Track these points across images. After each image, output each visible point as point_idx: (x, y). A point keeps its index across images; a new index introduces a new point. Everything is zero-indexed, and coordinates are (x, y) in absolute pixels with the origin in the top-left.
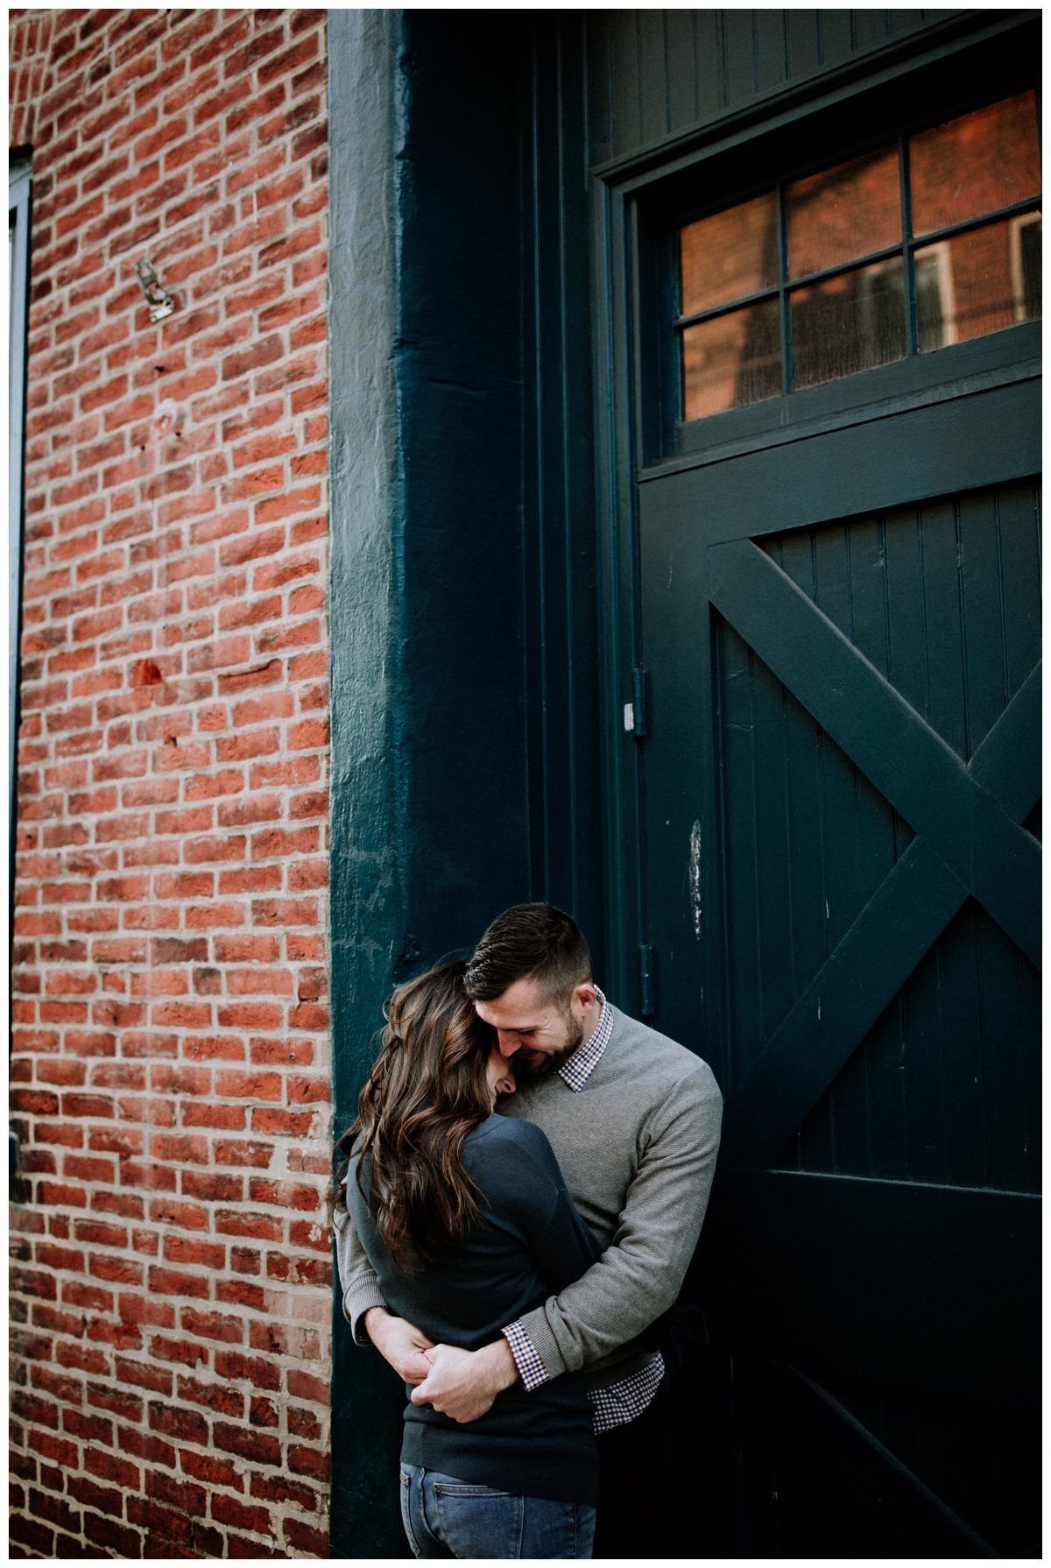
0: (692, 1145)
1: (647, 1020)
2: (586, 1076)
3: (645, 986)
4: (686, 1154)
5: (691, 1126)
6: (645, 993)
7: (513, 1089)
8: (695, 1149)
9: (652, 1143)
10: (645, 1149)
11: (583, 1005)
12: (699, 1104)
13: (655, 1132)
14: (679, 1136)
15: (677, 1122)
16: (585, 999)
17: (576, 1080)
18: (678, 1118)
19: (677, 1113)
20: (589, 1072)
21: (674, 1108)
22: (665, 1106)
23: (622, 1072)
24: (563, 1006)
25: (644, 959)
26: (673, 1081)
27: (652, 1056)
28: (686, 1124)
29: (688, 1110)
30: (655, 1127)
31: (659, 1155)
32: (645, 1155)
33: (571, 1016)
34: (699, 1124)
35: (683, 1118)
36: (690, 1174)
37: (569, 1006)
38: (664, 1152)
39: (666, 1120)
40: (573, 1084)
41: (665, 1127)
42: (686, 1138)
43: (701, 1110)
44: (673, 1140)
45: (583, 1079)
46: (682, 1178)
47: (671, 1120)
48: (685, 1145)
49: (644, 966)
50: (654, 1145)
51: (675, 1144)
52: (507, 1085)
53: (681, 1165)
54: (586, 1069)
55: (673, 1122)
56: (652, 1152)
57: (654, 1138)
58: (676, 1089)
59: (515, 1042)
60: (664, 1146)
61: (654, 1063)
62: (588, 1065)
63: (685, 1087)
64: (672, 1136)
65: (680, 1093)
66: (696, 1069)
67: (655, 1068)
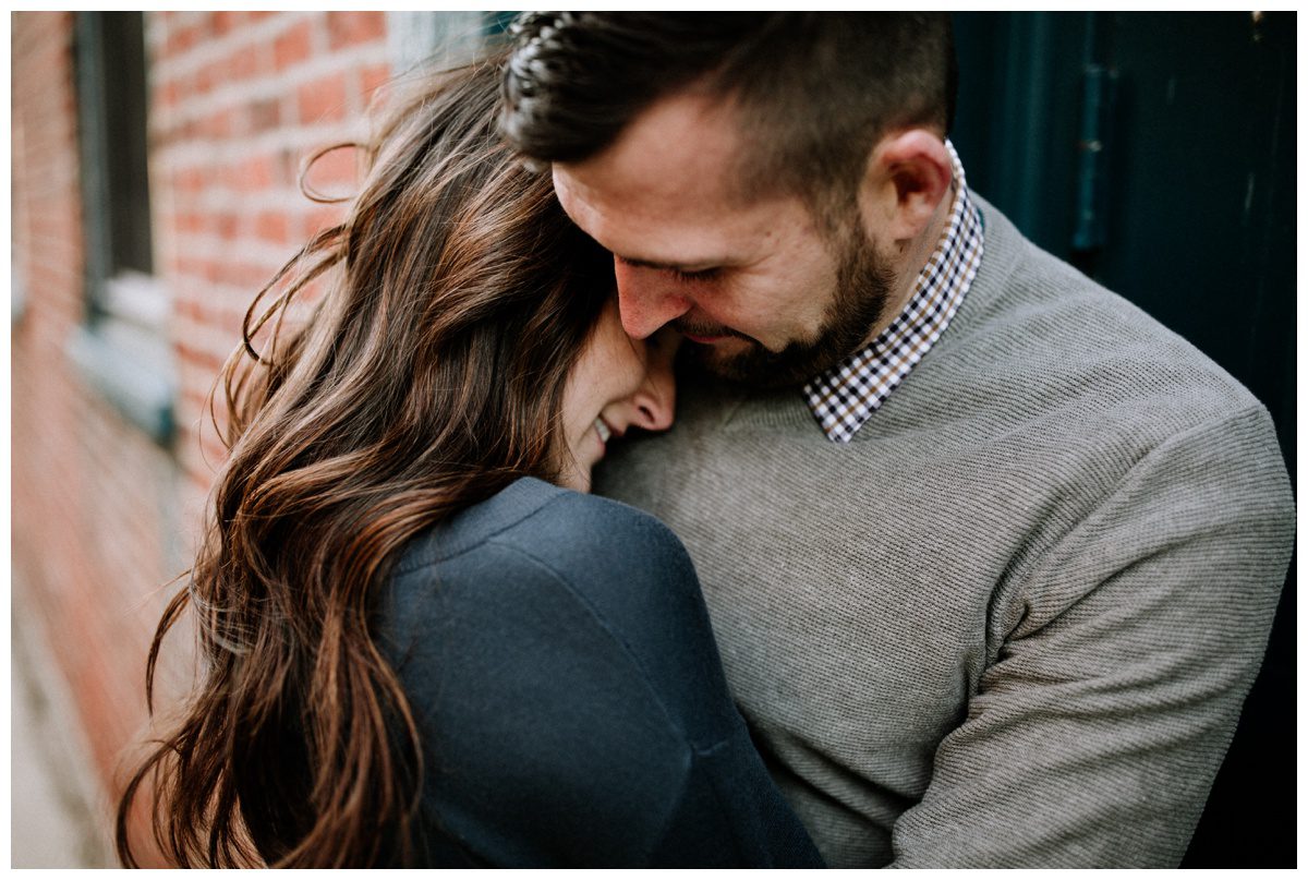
0: (1167, 660)
1: (1086, 262)
2: (873, 400)
3: (1088, 176)
4: (1141, 685)
5: (1175, 598)
6: (1087, 192)
7: (663, 418)
8: (1173, 676)
9: (1027, 627)
10: (1007, 639)
11: (903, 199)
12: (1218, 532)
13: (1046, 597)
14: (1127, 625)
15: (1126, 581)
16: (911, 180)
17: (842, 410)
18: (1131, 567)
19: (1133, 551)
20: (884, 390)
21: (1124, 531)
22: (1094, 518)
23: (983, 398)
24: (832, 199)
25: (1093, 100)
26: (1140, 442)
27: (1084, 360)
28: (1156, 593)
29: (1170, 548)
30: (1048, 583)
31: (1046, 668)
32: (1003, 655)
33: (859, 235)
34: (1205, 596)
35: (1152, 568)
36: (1139, 754)
37: (852, 201)
38: (1062, 666)
39: (1089, 567)
40: (831, 420)
41: (1081, 589)
42: (1147, 634)
43: (1221, 552)
44: (1100, 635)
45: (862, 410)
46: (1110, 760)
47: (1109, 569)
48: (1142, 655)
49: (1091, 121)
50: (1037, 633)
51: (1106, 646)
52: (644, 410)
53: (1115, 716)
54: (874, 380)
55: (1116, 575)
56: (1026, 653)
57: (1039, 617)
58: (1144, 469)
59: (669, 296)
60: (1068, 647)
61: (1087, 382)
62: (884, 370)
63: (1178, 469)
64: (1100, 621)
65: (1156, 484)
66: (1227, 415)
67: (1089, 395)
